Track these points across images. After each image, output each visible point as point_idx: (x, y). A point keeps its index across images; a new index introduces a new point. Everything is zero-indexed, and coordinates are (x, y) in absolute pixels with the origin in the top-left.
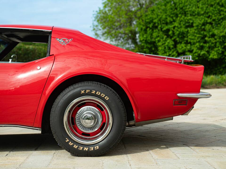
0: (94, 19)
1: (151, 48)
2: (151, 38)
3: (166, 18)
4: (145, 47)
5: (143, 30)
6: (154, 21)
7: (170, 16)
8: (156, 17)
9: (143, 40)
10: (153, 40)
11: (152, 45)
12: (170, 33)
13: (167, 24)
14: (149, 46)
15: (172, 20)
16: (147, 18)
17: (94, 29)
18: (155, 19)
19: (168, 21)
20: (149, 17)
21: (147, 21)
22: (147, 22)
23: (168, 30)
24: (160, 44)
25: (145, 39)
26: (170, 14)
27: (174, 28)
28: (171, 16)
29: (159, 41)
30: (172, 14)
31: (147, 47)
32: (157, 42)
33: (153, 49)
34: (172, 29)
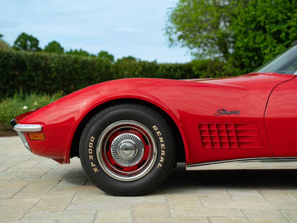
0: (167, 18)
1: (253, 57)
2: (255, 43)
3: (277, 15)
4: (244, 56)
5: (242, 32)
6: (258, 19)
7: (282, 12)
8: (261, 14)
9: (242, 46)
10: (257, 46)
11: (254, 53)
12: (283, 35)
13: (277, 23)
14: (250, 55)
15: (285, 17)
16: (247, 16)
17: (168, 33)
18: (260, 16)
19: (280, 19)
20: (250, 15)
21: (248, 19)
22: (248, 21)
23: (279, 32)
24: (267, 51)
25: (245, 45)
26: (282, 9)
27: (289, 28)
28: (284, 12)
29: (265, 47)
30: (285, 9)
31: (247, 56)
32: (262, 49)
33: (256, 58)
34: (286, 30)
